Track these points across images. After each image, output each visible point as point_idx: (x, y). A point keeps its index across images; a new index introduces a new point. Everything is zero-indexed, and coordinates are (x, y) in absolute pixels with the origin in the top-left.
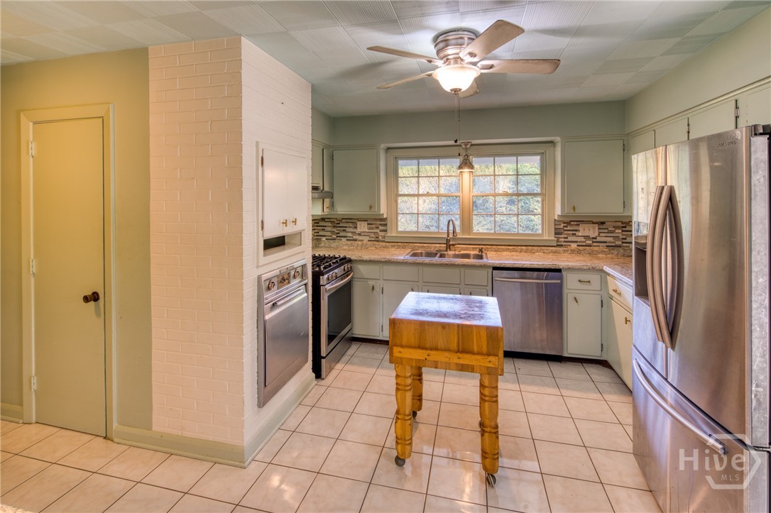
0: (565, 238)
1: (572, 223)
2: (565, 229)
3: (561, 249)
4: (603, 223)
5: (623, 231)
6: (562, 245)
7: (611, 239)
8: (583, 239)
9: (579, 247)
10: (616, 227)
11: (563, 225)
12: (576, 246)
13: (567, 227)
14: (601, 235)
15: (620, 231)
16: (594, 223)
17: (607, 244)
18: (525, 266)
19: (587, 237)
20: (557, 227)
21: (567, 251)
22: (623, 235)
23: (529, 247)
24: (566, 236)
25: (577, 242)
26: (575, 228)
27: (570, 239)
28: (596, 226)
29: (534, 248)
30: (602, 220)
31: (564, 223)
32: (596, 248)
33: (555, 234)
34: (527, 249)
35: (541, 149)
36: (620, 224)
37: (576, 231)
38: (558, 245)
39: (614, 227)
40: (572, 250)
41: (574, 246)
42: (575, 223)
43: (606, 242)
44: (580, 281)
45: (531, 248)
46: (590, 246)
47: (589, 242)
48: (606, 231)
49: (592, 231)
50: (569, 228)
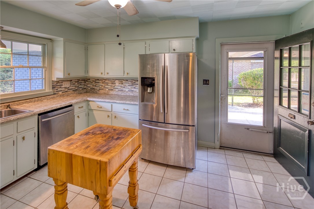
0: (57, 90)
1: (60, 82)
2: (57, 85)
3: (56, 96)
4: (71, 81)
5: (78, 83)
6: (55, 94)
7: (74, 87)
8: (64, 89)
9: (63, 93)
10: (76, 82)
11: (56, 83)
12: (61, 93)
13: (57, 84)
14: (71, 86)
15: (77, 83)
16: (68, 81)
17: (73, 90)
18: (58, 107)
19: (65, 88)
20: (53, 84)
21: (58, 96)
22: (78, 85)
23: (39, 98)
24: (57, 89)
25: (62, 91)
26: (61, 84)
27: (59, 89)
28: (69, 82)
29: (42, 98)
30: (71, 79)
31: (56, 82)
32: (69, 92)
33: (52, 88)
34: (38, 99)
35: (45, 42)
36: (77, 80)
37: (61, 85)
38: (54, 94)
39: (75, 82)
40: (61, 95)
41: (60, 93)
42: (61, 82)
43: (72, 89)
44: (79, 108)
45: (40, 98)
46: (67, 92)
47: (66, 90)
48: (72, 84)
49: (67, 85)
50: (58, 84)
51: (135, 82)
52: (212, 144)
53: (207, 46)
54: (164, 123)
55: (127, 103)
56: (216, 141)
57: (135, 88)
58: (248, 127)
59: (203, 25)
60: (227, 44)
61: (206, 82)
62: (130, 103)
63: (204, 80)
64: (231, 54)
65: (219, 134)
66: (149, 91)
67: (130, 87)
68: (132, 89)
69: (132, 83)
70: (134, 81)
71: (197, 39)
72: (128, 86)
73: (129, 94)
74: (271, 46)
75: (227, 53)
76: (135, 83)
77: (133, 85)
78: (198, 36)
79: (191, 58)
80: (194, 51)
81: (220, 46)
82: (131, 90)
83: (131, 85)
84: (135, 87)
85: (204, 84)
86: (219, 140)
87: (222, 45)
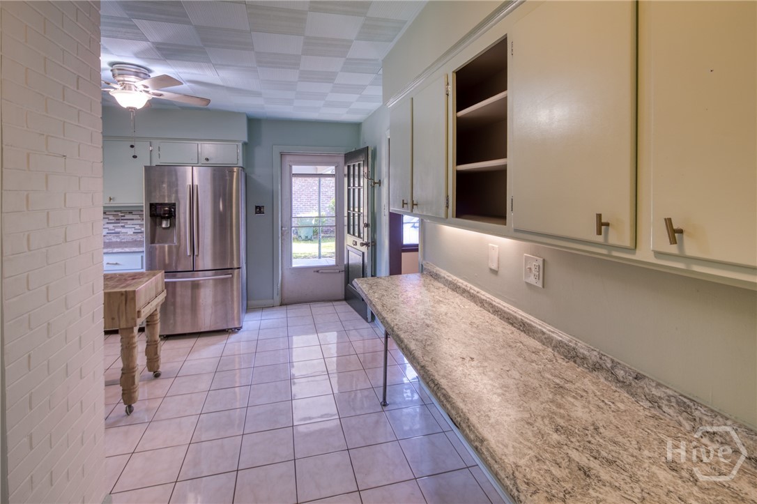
51: (124, 216)
52: (270, 302)
53: (260, 154)
54: (193, 271)
55: (114, 251)
56: (275, 295)
57: (123, 227)
58: (318, 269)
59: (254, 123)
60: (289, 154)
61: (259, 210)
62: (123, 251)
63: (257, 207)
64: (296, 169)
65: (279, 285)
66: (164, 226)
67: (111, 226)
68: (117, 230)
69: (118, 218)
70: (120, 214)
71: (245, 144)
72: (108, 223)
73: (110, 239)
74: (342, 160)
75: (291, 166)
76: (123, 218)
77: (118, 221)
78: (246, 139)
79: (235, 174)
80: (240, 164)
81: (280, 156)
82: (113, 231)
83: (113, 221)
84: (123, 225)
85: (256, 213)
86: (280, 293)
87: (282, 155)
